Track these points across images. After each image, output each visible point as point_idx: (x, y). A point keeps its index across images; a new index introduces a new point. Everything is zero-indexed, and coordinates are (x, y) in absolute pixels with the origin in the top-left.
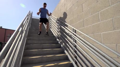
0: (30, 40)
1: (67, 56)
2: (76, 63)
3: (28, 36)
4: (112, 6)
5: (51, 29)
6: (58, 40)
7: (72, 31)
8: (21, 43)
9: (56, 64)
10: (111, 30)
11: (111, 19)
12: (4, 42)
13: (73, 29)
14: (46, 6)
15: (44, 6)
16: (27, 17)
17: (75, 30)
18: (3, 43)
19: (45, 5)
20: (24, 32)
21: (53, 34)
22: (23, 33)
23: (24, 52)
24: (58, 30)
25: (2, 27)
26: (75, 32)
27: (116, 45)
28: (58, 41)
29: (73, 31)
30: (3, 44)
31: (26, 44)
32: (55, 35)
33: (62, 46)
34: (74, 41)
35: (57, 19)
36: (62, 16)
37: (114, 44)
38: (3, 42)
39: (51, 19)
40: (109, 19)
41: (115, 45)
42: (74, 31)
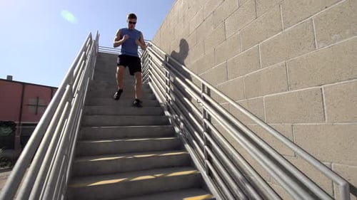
0: (92, 115)
1: (189, 157)
2: (210, 174)
3: (85, 105)
4: (286, 30)
5: (150, 83)
6: (167, 113)
7: (200, 92)
8: (68, 122)
9: (158, 175)
10: (283, 91)
11: (283, 62)
12: (20, 120)
13: (203, 85)
14: (135, 23)
15: (130, 22)
16: (84, 53)
17: (208, 88)
18: (16, 125)
19: (133, 20)
20: (76, 95)
21: (155, 98)
22: (73, 97)
23: (77, 144)
24: (169, 89)
25: (11, 77)
26: (209, 94)
27: (292, 126)
28: (168, 117)
29: (203, 91)
30: (17, 127)
31: (82, 125)
32: (160, 101)
33: (177, 130)
34: (205, 117)
35: (166, 57)
36: (178, 51)
37: (288, 122)
38: (17, 122)
39: (150, 56)
40: (280, 64)
41: (290, 125)
42: (206, 90)
